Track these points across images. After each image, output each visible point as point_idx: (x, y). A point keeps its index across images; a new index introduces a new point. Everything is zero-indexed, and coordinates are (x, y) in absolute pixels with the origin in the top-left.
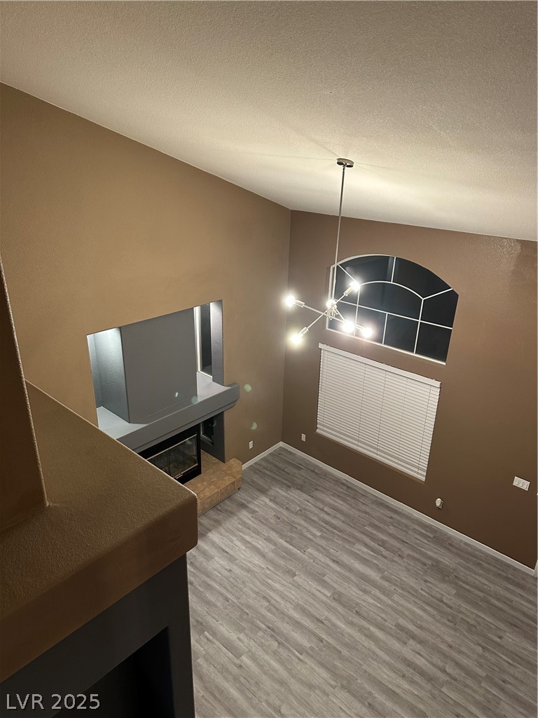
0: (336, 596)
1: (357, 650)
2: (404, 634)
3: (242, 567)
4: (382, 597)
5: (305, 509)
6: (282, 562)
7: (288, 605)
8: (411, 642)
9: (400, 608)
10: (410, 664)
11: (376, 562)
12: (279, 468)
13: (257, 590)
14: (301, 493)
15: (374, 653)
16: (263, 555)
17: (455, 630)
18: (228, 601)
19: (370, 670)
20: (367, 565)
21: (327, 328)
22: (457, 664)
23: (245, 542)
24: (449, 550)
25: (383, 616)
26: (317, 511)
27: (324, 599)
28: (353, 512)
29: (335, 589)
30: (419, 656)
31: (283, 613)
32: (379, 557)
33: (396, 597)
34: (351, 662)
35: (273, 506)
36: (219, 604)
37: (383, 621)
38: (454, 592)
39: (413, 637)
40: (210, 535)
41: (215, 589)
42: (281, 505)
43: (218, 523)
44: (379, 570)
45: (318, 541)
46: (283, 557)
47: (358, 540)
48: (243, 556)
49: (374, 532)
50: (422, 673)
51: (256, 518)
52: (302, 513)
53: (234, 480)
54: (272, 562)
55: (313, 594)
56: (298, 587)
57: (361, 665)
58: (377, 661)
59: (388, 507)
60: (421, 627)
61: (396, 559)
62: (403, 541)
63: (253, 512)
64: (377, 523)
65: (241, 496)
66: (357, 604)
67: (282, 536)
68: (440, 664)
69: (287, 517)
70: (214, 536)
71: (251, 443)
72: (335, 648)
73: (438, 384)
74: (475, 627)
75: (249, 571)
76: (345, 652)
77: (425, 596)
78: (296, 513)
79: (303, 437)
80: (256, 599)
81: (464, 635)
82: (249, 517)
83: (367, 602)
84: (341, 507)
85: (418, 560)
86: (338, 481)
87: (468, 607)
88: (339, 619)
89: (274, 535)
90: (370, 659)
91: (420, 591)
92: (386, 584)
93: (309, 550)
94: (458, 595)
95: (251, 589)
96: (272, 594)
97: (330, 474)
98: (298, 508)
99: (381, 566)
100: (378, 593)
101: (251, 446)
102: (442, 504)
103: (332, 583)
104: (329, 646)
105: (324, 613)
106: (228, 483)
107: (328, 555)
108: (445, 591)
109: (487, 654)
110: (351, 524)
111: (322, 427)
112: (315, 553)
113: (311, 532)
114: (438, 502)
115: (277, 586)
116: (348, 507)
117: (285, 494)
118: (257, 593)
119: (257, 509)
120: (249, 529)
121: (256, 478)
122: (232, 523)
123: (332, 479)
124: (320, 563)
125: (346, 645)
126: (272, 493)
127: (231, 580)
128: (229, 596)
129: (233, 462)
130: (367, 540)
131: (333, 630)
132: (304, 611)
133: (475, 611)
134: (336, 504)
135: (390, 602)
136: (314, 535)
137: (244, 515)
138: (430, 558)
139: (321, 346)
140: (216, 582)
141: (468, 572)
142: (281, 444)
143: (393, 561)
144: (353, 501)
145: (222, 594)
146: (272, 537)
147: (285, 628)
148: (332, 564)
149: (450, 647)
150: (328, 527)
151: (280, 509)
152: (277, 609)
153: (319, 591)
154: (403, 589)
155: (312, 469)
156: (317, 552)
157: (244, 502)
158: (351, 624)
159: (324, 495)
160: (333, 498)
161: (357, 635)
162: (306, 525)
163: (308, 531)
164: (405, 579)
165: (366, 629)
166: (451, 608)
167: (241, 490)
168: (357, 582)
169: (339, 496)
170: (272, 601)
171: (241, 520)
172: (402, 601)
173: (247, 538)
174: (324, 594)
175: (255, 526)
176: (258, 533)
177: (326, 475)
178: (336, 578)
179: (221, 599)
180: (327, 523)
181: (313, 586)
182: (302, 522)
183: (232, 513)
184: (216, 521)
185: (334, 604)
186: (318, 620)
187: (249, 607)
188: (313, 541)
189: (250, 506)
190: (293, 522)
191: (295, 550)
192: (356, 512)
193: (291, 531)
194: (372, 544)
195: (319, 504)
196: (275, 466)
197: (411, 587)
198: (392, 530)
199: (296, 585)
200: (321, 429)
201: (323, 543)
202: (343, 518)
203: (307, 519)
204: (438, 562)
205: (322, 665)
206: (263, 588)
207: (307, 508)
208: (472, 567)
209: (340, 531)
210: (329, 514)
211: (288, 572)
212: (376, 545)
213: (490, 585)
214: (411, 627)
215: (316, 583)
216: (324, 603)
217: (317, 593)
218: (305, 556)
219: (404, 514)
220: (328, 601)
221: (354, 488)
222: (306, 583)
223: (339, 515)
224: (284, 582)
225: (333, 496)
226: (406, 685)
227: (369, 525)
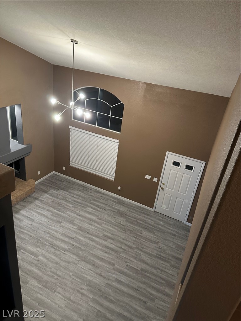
0: (79, 228)
1: (88, 246)
2: (106, 238)
3: (37, 223)
4: (98, 226)
5: (65, 197)
6: (55, 219)
7: (59, 234)
8: (109, 240)
9: (105, 229)
10: (108, 248)
11: (95, 213)
12: (53, 182)
13: (45, 231)
14: (64, 191)
15: (94, 246)
16: (47, 217)
17: (125, 233)
18: (31, 237)
19: (93, 253)
20: (92, 215)
21: (72, 119)
22: (126, 245)
23: (38, 213)
24: (123, 206)
25: (98, 232)
26: (69, 197)
27: (74, 230)
28: (86, 196)
29: (79, 225)
30: (112, 245)
31: (56, 238)
32: (97, 211)
33: (103, 225)
34: (85, 251)
35: (51, 197)
36: (27, 238)
37: (98, 234)
38: (125, 220)
39: (110, 238)
40: (21, 212)
41: (25, 233)
42: (54, 197)
43: (25, 207)
44: (96, 216)
45: (71, 208)
46: (56, 217)
47: (88, 206)
48: (37, 218)
49: (95, 202)
50: (113, 250)
51: (43, 203)
52: (64, 199)
53: (31, 188)
54: (51, 219)
55: (69, 229)
56: (63, 227)
57: (90, 251)
58: (96, 249)
59: (100, 193)
60: (113, 234)
61: (104, 211)
62: (106, 204)
63: (41, 201)
64: (96, 199)
65: (35, 195)
66: (88, 230)
67: (55, 208)
68: (120, 246)
69: (57, 201)
70: (23, 212)
72: (79, 247)
73: (118, 141)
74: (132, 231)
75: (40, 224)
76: (83, 248)
77: (114, 223)
78: (61, 199)
79: (64, 168)
80: (44, 234)
81: (129, 234)
82: (40, 203)
83: (92, 228)
84: (81, 195)
85: (112, 210)
86: (80, 185)
87: (130, 225)
88: (80, 236)
89: (51, 209)
90: (93, 249)
91: (113, 221)
92: (99, 221)
93: (67, 212)
94: (126, 221)
95: (42, 231)
96: (51, 231)
97: (76, 182)
98: (62, 197)
99: (97, 214)
100: (96, 224)
101: (39, 173)
102: (121, 189)
103: (77, 224)
104: (76, 247)
105: (74, 235)
106: (28, 189)
107: (76, 213)
108: (122, 220)
109: (136, 240)
110: (85, 201)
111: (72, 163)
113: (68, 206)
114: (119, 188)
115: (53, 228)
116: (84, 194)
117: (56, 192)
118: (44, 232)
119: (43, 199)
120: (40, 207)
121: (42, 187)
122: (32, 206)
124: (72, 217)
125: (84, 245)
126: (50, 192)
127: (32, 228)
128: (31, 234)
129: (31, 181)
130: (92, 206)
131: (78, 241)
132: (65, 236)
133: (133, 226)
134: (79, 194)
135: (101, 227)
136: (70, 207)
137: (37, 202)
138: (116, 209)
139: (70, 127)
140: (25, 230)
141: (130, 213)
142: (54, 172)
143: (102, 212)
144: (86, 192)
145: (28, 235)
146: (50, 209)
147: (58, 243)
148: (77, 216)
149: (124, 239)
150: (76, 203)
151: (54, 198)
152: (54, 237)
153: (72, 227)
154: (106, 222)
155: (68, 181)
156: (71, 213)
157: (37, 197)
158: (86, 237)
159: (73, 191)
161: (88, 241)
162: (66, 203)
163: (67, 205)
164: (107, 218)
165: (91, 238)
166: (124, 226)
167: (35, 192)
168: (88, 222)
169: (80, 191)
170: (52, 234)
171: (35, 204)
172: (106, 226)
173: (39, 211)
175: (43, 206)
176: (44, 209)
177: (74, 183)
178: (79, 221)
179: (28, 236)
180: (75, 201)
181: (69, 226)
182: (64, 202)
183: (31, 202)
184: (23, 206)
185: (78, 231)
186: (72, 238)
187: (41, 238)
188: (69, 209)
189: (39, 198)
190: (60, 203)
191: (61, 213)
192: (88, 196)
193: (59, 206)
194: (94, 207)
195: (71, 195)
196: (51, 181)
197: (109, 221)
198: (102, 201)
199: (62, 226)
200: (71, 164)
201: (74, 209)
202: (82, 199)
203: (66, 201)
204: (119, 210)
205: (74, 254)
206: (47, 229)
208: (132, 211)
209: (81, 204)
210: (76, 198)
211: (58, 222)
212: (95, 207)
213: (138, 216)
214: (109, 235)
215: (70, 224)
216: (74, 231)
217: (71, 228)
218: (66, 215)
219: (106, 195)
220: (76, 230)
221: (87, 187)
222: (66, 225)
223: (80, 198)
224: (57, 226)
225: (78, 191)
226: (107, 255)
227: (92, 200)
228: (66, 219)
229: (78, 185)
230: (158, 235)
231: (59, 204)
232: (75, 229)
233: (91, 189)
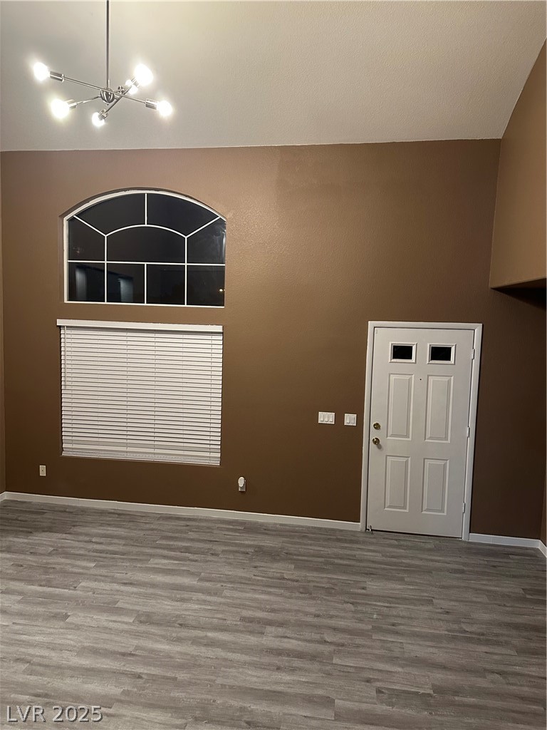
0: (143, 618)
1: (200, 666)
2: (255, 625)
4: (208, 598)
5: (61, 547)
6: (41, 609)
7: (66, 654)
8: (269, 629)
9: (238, 601)
10: (279, 652)
11: (184, 568)
14: (50, 533)
15: (225, 660)
16: (3, 611)
17: (314, 598)
19: (230, 682)
20: (174, 575)
21: (66, 301)
22: (335, 629)
24: (267, 534)
25: (220, 616)
26: (77, 544)
27: (126, 627)
28: (133, 534)
29: (138, 611)
30: (286, 640)
31: (59, 667)
32: (188, 563)
33: (227, 593)
34: (195, 684)
37: (221, 621)
38: (293, 566)
39: (270, 623)
42: (22, 552)
44: (192, 574)
45: (92, 572)
47: (152, 556)
49: (172, 543)
50: (300, 655)
52: (58, 551)
54: (21, 614)
55: (106, 628)
56: (77, 627)
57: (213, 681)
58: (235, 667)
59: (178, 518)
60: (273, 611)
61: (210, 558)
62: (211, 541)
64: (170, 534)
66: (178, 616)
67: (30, 581)
68: (317, 637)
69: (34, 562)
72: (164, 677)
74: (333, 589)
76: (182, 676)
77: (262, 581)
78: (50, 554)
81: (325, 600)
83: (192, 609)
84: (115, 533)
85: (237, 552)
87: (315, 574)
88: (157, 641)
89: (17, 585)
90: (223, 669)
91: (254, 577)
92: (208, 584)
93: (82, 584)
94: (297, 568)
96: (31, 651)
97: (88, 508)
98: (52, 549)
99: (193, 570)
100: (201, 596)
102: (246, 484)
103: (131, 607)
104: (153, 679)
105: (131, 644)
107: (114, 580)
108: (282, 569)
109: (359, 608)
110: (135, 544)
112: (93, 585)
113: (78, 566)
114: (241, 481)
115: (39, 638)
116: (127, 530)
117: (25, 541)
123: (95, 512)
124: (104, 592)
125: (181, 667)
130: (165, 552)
131: (152, 658)
132: (95, 652)
133: (325, 575)
134: (109, 532)
135: (222, 600)
136: (85, 568)
138: (249, 546)
139: (60, 322)
141: (297, 546)
142: (5, 495)
143: (207, 561)
144: (131, 524)
146: (13, 587)
147: (69, 684)
148: (123, 588)
149: (318, 616)
150: (104, 555)
151: (21, 557)
152: (47, 666)
153: (115, 621)
154: (231, 582)
155: (62, 509)
156: (96, 583)
158: (179, 640)
159: (87, 528)
160: (102, 528)
161: (193, 650)
162: (68, 561)
163: (73, 566)
164: (230, 573)
165: (202, 638)
166: (297, 581)
168: (169, 595)
169: (109, 525)
172: (237, 594)
174: (123, 622)
177: (84, 511)
178: (135, 600)
180: (101, 552)
181: (103, 619)
182: (63, 560)
185: (143, 628)
186: (124, 654)
188: (85, 574)
190: (47, 563)
191: (58, 591)
192: (139, 532)
193: (46, 573)
194: (172, 553)
195: (81, 538)
197: (241, 578)
198: (192, 535)
199: (73, 626)
201: (103, 571)
202: (123, 542)
203: (67, 555)
204: (260, 547)
206: (13, 649)
207: (65, 545)
208: (298, 541)
209: (124, 554)
210: (101, 543)
211: (53, 617)
212: (178, 553)
213: (326, 550)
214: (260, 614)
215: (105, 615)
216: (126, 632)
217: (111, 625)
218: (78, 592)
219: (203, 519)
220: (132, 627)
221: (128, 513)
222: (89, 620)
223: (116, 541)
224: (52, 630)
225: (101, 526)
226: (287, 677)
227: (160, 539)
228: (78, 604)
229: (97, 513)
230: (416, 582)
231: (46, 569)
232: (126, 623)
233: (145, 515)
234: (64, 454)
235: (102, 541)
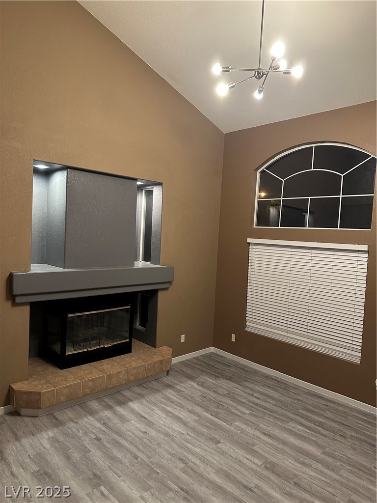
0: (268, 466)
3: (159, 431)
4: (326, 471)
5: (233, 393)
6: (205, 431)
7: (209, 469)
11: (314, 439)
12: (209, 365)
13: (173, 452)
14: (229, 382)
16: (185, 424)
18: (137, 459)
20: (303, 441)
21: (254, 227)
23: (167, 412)
25: (331, 490)
26: (243, 394)
27: (254, 467)
28: (283, 399)
29: (267, 459)
31: (202, 476)
32: (318, 435)
33: (344, 473)
35: (200, 388)
36: (125, 461)
40: (130, 404)
41: (125, 447)
42: (209, 389)
43: (142, 396)
44: (319, 446)
45: (246, 417)
46: (208, 427)
47: (292, 420)
48: (162, 422)
49: (310, 415)
51: (181, 396)
52: (230, 395)
54: (194, 430)
55: (240, 461)
56: (223, 453)
59: (321, 398)
61: (338, 438)
62: (343, 424)
63: (179, 391)
64: (311, 408)
65: (168, 380)
66: (295, 475)
67: (207, 410)
69: (214, 398)
70: (135, 405)
71: (183, 336)
73: (366, 248)
75: (167, 434)
78: (224, 395)
79: (233, 338)
80: (170, 460)
82: (175, 394)
84: (271, 394)
86: (268, 377)
89: (198, 409)
92: (329, 459)
93: (237, 423)
95: (167, 451)
96: (190, 457)
97: (259, 372)
98: (227, 392)
99: (320, 443)
100: (320, 467)
101: (183, 340)
103: (263, 453)
106: (156, 360)
107: (258, 428)
110: (282, 407)
112: (243, 426)
113: (239, 410)
115: (197, 450)
116: (279, 394)
117: (214, 382)
118: (172, 455)
119: (183, 390)
120: (173, 403)
121: (184, 369)
122: (158, 397)
123: (262, 375)
124: (249, 434)
126: (200, 380)
127: (145, 440)
128: (139, 454)
129: (165, 351)
130: (303, 421)
132: (228, 476)
134: (267, 392)
135: (337, 477)
136: (243, 413)
137: (169, 393)
139: (249, 240)
140: (127, 440)
142: (212, 349)
143: (335, 440)
144: (285, 391)
145: (131, 453)
146: (196, 410)
147: (203, 491)
148: (262, 436)
150: (258, 408)
151: (208, 392)
152: (195, 472)
153: (248, 459)
154: (351, 465)
155: (242, 367)
156: (246, 426)
157: (170, 383)
158: (290, 495)
159: (253, 385)
160: (263, 388)
162: (234, 404)
163: (236, 408)
164: (352, 457)
167: (170, 373)
168: (294, 455)
170: (190, 464)
171: (165, 396)
172: (353, 478)
173: (169, 409)
174: (254, 463)
175: (179, 401)
176: (181, 406)
177: (255, 372)
178: (268, 449)
179: (129, 456)
180: (257, 405)
181: (241, 454)
182: (230, 402)
183: (157, 391)
184: (139, 394)
185: (267, 473)
186: (245, 487)
187: (161, 466)
188: (241, 417)
189: (176, 387)
190: (221, 401)
191: (220, 422)
192: (288, 399)
193: (218, 407)
194: (308, 424)
195: (247, 391)
196: (205, 363)
198: (328, 414)
199: (220, 451)
200: (250, 327)
201: (253, 419)
202: (274, 402)
203: (234, 399)
206: (181, 451)
207: (236, 392)
209: (272, 411)
210: (259, 399)
211: (211, 439)
212: (313, 425)
215: (244, 451)
216: (253, 471)
217: (245, 461)
218: (232, 428)
219: (342, 405)
220: (259, 469)
221: (285, 382)
222: (231, 450)
223: (269, 400)
224: (207, 448)
225: (263, 386)
227: (302, 409)
228: (229, 436)
229: (264, 376)
231: (219, 405)
232: (256, 464)
233: (296, 388)
234: (247, 329)
235: (260, 397)
